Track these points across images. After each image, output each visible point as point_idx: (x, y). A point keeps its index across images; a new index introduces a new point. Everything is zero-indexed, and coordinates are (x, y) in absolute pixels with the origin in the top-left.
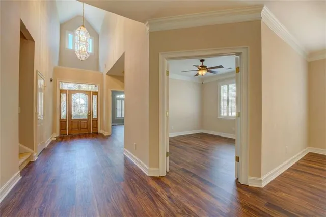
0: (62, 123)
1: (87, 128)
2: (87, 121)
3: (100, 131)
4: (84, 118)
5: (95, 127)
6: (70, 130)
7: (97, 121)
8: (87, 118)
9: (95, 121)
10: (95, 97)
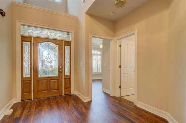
0: (25, 83)
1: (58, 89)
2: (58, 79)
3: (74, 92)
4: (55, 76)
5: (68, 87)
6: (36, 92)
7: (70, 79)
8: (57, 75)
9: (68, 79)
10: (67, 48)
